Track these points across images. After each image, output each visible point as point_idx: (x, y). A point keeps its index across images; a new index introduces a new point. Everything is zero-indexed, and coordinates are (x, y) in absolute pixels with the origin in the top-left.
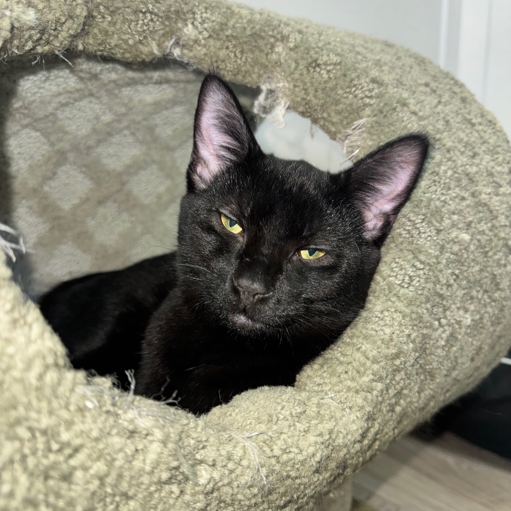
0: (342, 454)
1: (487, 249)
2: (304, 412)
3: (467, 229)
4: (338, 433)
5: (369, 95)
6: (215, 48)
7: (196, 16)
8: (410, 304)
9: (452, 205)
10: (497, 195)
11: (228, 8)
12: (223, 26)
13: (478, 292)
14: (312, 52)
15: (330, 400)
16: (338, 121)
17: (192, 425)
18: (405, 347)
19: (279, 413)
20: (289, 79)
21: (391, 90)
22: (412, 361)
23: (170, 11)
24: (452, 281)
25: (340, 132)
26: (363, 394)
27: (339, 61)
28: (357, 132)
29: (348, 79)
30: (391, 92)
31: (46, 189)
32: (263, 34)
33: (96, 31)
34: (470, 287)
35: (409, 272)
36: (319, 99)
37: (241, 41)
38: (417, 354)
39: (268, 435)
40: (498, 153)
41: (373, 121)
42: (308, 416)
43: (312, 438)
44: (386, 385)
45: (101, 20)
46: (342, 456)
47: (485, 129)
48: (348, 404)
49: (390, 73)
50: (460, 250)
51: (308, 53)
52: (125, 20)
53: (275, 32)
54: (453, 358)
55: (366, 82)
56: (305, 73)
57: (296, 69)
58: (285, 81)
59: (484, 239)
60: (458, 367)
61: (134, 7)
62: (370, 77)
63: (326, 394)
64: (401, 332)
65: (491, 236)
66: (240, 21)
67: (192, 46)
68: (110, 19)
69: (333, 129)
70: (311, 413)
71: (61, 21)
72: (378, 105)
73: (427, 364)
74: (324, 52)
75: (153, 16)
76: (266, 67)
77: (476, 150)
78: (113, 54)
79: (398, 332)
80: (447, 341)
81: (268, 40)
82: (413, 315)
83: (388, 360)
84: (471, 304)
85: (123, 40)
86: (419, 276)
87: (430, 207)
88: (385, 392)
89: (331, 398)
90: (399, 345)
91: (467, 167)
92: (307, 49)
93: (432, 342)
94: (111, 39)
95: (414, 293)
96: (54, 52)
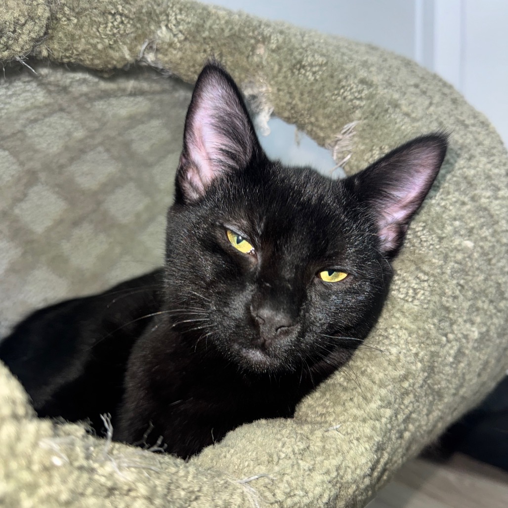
0: (351, 491)
1: (491, 256)
2: (308, 447)
3: (469, 236)
4: (346, 469)
5: (359, 96)
6: (192, 51)
7: (170, 18)
8: (416, 319)
9: (453, 211)
10: (497, 198)
11: (205, 8)
12: (199, 28)
13: (484, 302)
14: (296, 53)
15: (336, 432)
16: (327, 126)
17: (182, 473)
18: (414, 368)
19: (281, 451)
20: (272, 82)
21: (381, 91)
22: (421, 382)
23: (141, 13)
24: (458, 293)
25: (329, 137)
26: (371, 422)
27: (325, 62)
28: (347, 136)
29: (336, 81)
30: (382, 93)
31: (17, 211)
32: (242, 35)
33: (61, 35)
34: (476, 297)
35: (413, 285)
36: (306, 103)
37: (219, 43)
38: (426, 374)
39: (269, 478)
40: (493, 155)
41: (365, 124)
42: (311, 452)
43: (318, 477)
44: (395, 410)
45: (66, 23)
46: (351, 493)
47: (479, 130)
48: (355, 435)
49: (378, 74)
50: (464, 258)
51: (291, 54)
52: (92, 23)
53: (256, 33)
54: (460, 375)
55: (354, 83)
56: (289, 75)
57: (279, 71)
58: (268, 85)
59: (487, 245)
60: (466, 384)
61: (102, 9)
62: (358, 78)
63: (331, 425)
64: (408, 351)
65: (493, 242)
66: (218, 22)
67: (167, 50)
68: (75, 21)
69: (322, 135)
70: (316, 448)
71: (20, 22)
72: (369, 106)
73: (436, 384)
74: (309, 52)
75: (123, 19)
76: (247, 70)
77: (472, 152)
78: (81, 60)
79: (404, 351)
80: (455, 357)
81: (248, 42)
82: (419, 332)
83: (396, 383)
84: (477, 315)
85: (91, 44)
86: (423, 289)
87: (431, 214)
88: (394, 418)
89: (337, 430)
90: (407, 365)
91: (465, 170)
92: (289, 49)
93: (440, 359)
94: (78, 43)
95: (419, 308)
96: (16, 59)
